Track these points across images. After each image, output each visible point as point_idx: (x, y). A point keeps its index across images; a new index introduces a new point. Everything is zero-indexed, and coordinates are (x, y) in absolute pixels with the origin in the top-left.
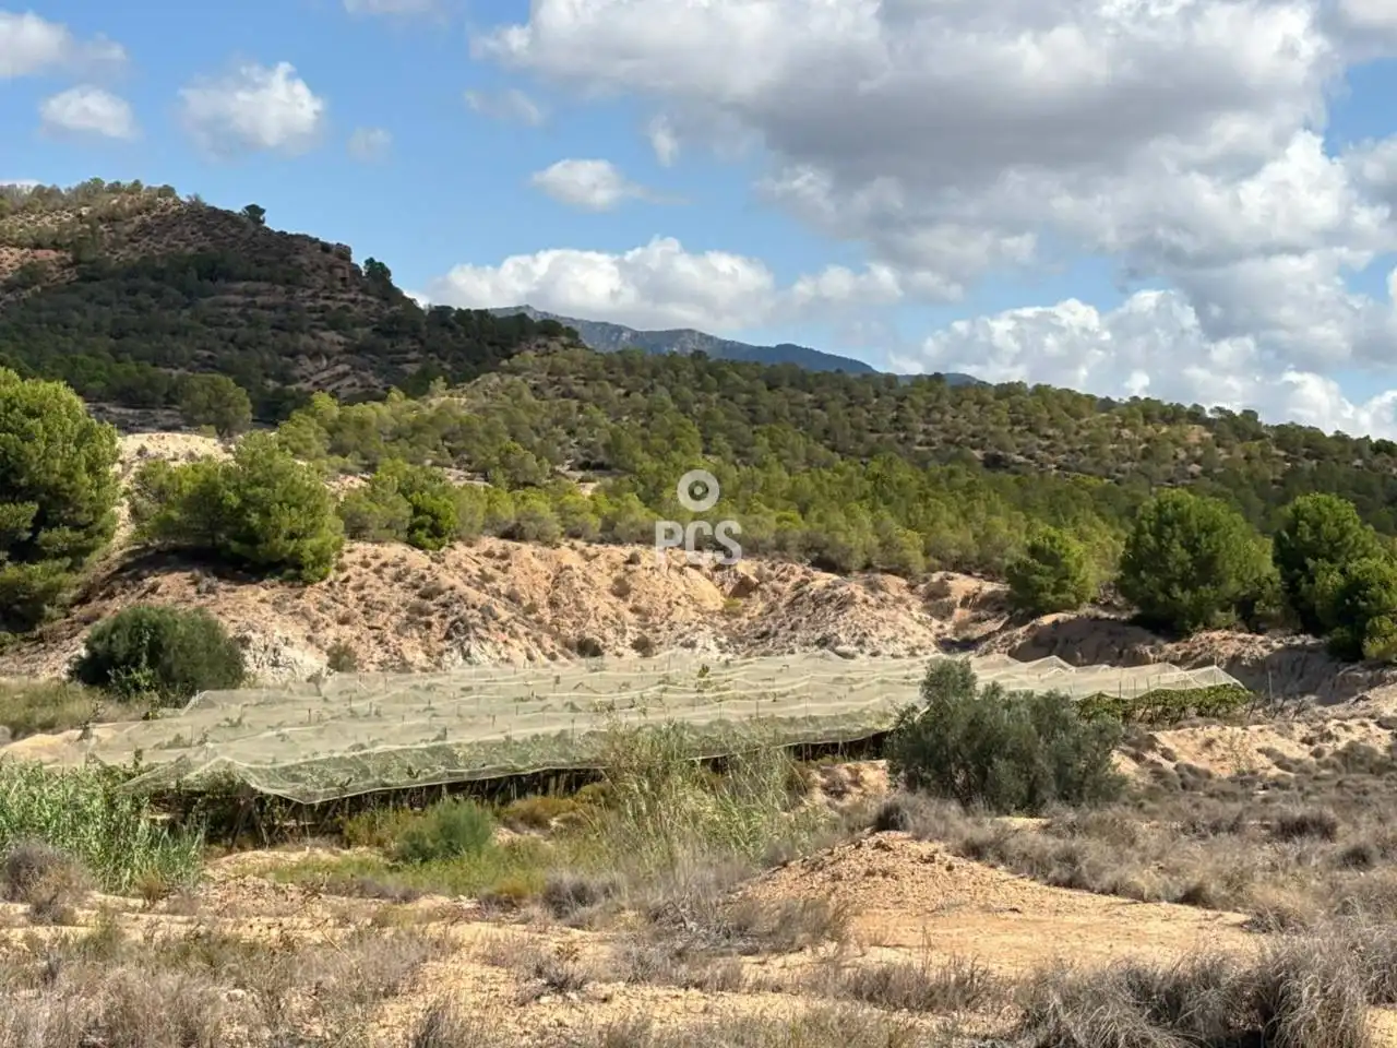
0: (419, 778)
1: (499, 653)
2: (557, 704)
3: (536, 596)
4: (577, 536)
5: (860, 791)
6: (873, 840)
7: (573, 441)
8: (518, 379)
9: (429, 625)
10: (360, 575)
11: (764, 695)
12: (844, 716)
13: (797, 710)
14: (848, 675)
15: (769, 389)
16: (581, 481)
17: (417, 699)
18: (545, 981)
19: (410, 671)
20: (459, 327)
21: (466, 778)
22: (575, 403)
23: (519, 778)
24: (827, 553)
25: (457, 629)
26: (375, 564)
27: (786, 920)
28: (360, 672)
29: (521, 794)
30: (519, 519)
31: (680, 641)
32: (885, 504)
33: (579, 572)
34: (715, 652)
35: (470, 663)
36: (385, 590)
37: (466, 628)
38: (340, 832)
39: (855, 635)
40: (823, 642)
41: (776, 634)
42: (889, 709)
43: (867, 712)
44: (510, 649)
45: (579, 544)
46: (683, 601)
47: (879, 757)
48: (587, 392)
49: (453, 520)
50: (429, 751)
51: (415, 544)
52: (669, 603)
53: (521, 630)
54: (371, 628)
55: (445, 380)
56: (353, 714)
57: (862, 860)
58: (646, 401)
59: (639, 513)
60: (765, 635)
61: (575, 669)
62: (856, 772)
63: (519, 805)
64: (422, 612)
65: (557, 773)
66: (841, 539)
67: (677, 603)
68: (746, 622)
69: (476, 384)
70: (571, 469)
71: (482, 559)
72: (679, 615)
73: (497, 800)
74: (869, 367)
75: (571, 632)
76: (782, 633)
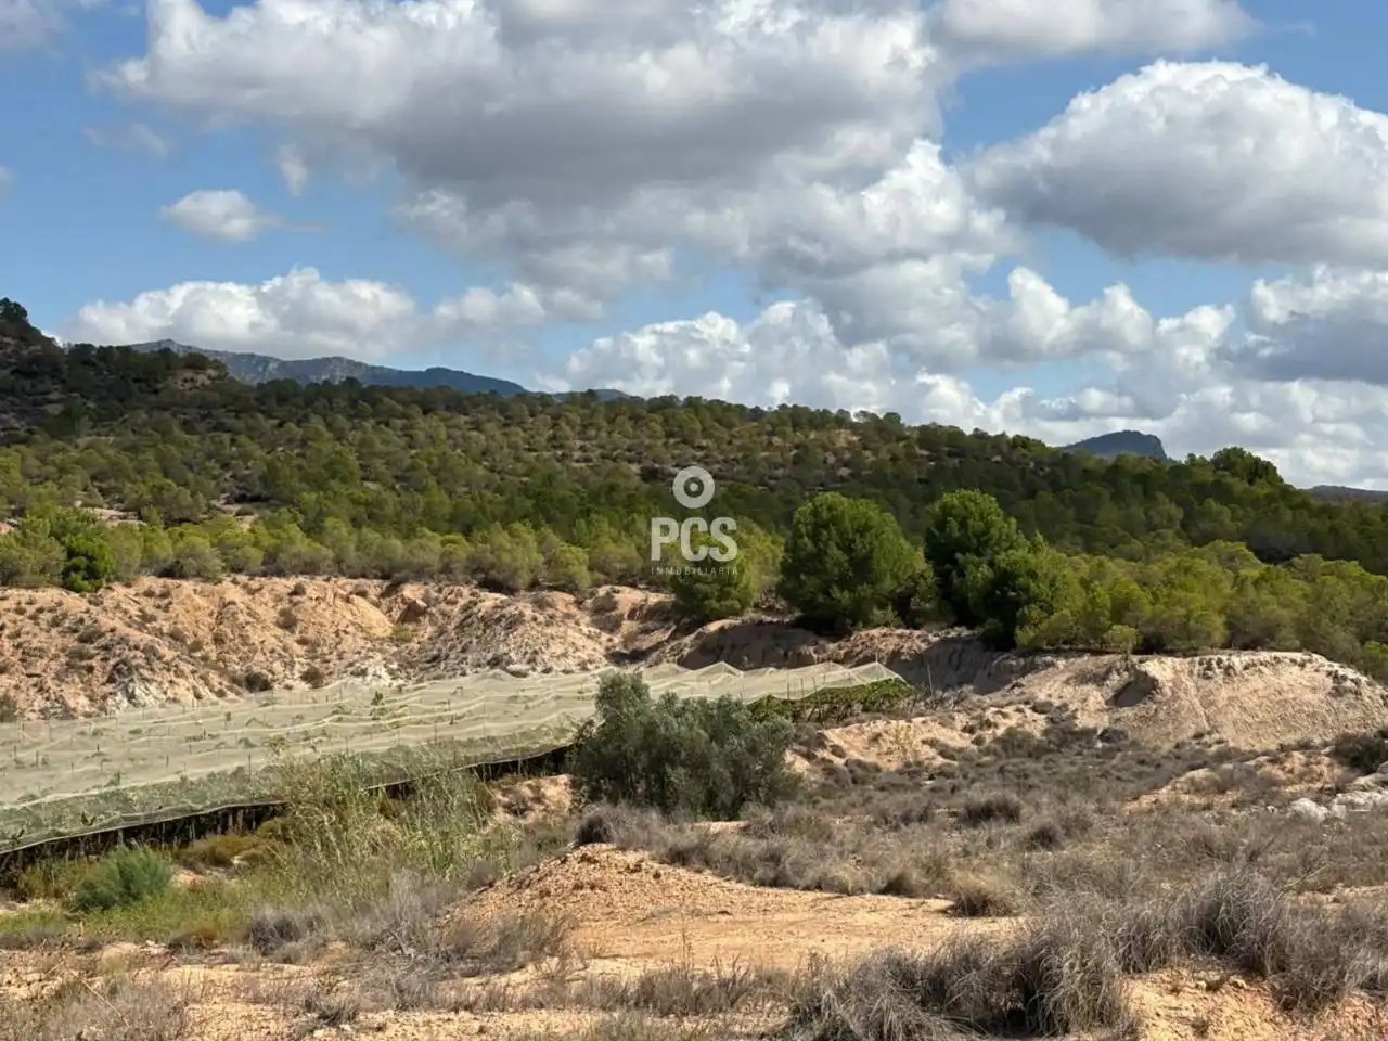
0: (94, 826)
1: (165, 693)
2: (232, 741)
3: (200, 633)
4: (239, 571)
5: (542, 807)
6: (578, 854)
7: (227, 475)
8: (167, 415)
9: (90, 669)
10: (15, 622)
11: (441, 719)
12: (523, 734)
13: (477, 730)
14: (521, 694)
15: (425, 413)
16: (238, 514)
17: (86, 746)
18: (315, 1015)
19: (73, 718)
20: (101, 364)
21: (142, 822)
22: (226, 437)
23: (197, 817)
24: (493, 573)
25: (119, 672)
26: (31, 610)
27: (506, 938)
28: (20, 722)
29: (200, 834)
30: (177, 556)
31: (350, 669)
32: (548, 522)
33: (242, 606)
34: (386, 679)
35: (135, 705)
36: (43, 636)
37: (129, 669)
38: (15, 885)
39: (526, 653)
40: (495, 662)
41: (447, 656)
42: (566, 724)
43: (545, 729)
44: (176, 689)
45: (242, 578)
46: (351, 629)
47: (558, 773)
48: (239, 424)
49: (108, 560)
50: (104, 797)
51: (69, 587)
52: (337, 633)
53: (187, 668)
54: (30, 676)
55: (91, 419)
56: (19, 764)
57: (569, 874)
58: (301, 431)
59: (302, 545)
60: (435, 659)
61: (245, 704)
62: (536, 789)
63: (199, 845)
64: (82, 656)
65: (235, 810)
66: (506, 558)
67: (346, 633)
68: (416, 646)
69: (124, 421)
70: (227, 503)
71: (141, 599)
72: (348, 643)
73: (176, 841)
74: (519, 387)
75: (237, 667)
76: (452, 656)
